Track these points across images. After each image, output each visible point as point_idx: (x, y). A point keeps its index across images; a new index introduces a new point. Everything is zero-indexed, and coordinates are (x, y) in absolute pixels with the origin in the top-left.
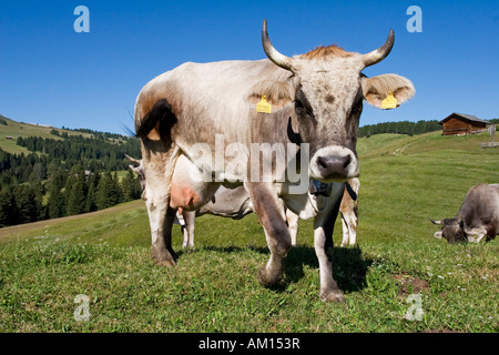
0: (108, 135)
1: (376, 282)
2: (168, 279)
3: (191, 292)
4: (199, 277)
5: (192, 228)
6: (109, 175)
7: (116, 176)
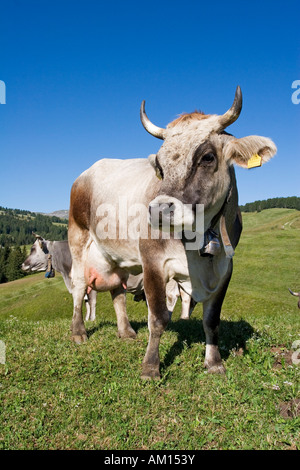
0: (18, 212)
1: (254, 355)
2: (71, 353)
3: (91, 365)
4: (98, 351)
5: (94, 302)
6: (18, 249)
7: (25, 250)
